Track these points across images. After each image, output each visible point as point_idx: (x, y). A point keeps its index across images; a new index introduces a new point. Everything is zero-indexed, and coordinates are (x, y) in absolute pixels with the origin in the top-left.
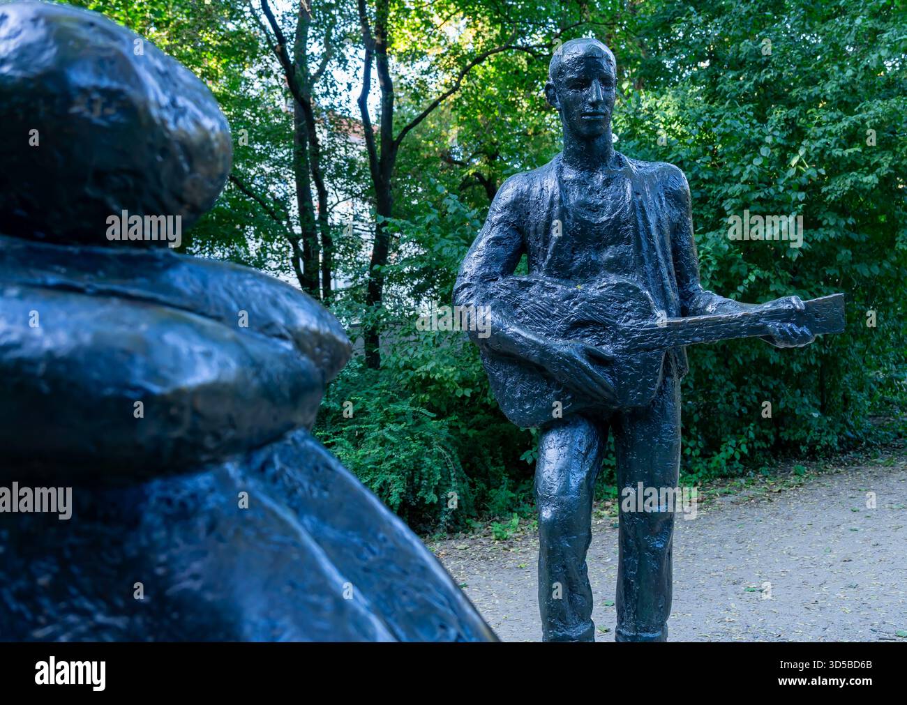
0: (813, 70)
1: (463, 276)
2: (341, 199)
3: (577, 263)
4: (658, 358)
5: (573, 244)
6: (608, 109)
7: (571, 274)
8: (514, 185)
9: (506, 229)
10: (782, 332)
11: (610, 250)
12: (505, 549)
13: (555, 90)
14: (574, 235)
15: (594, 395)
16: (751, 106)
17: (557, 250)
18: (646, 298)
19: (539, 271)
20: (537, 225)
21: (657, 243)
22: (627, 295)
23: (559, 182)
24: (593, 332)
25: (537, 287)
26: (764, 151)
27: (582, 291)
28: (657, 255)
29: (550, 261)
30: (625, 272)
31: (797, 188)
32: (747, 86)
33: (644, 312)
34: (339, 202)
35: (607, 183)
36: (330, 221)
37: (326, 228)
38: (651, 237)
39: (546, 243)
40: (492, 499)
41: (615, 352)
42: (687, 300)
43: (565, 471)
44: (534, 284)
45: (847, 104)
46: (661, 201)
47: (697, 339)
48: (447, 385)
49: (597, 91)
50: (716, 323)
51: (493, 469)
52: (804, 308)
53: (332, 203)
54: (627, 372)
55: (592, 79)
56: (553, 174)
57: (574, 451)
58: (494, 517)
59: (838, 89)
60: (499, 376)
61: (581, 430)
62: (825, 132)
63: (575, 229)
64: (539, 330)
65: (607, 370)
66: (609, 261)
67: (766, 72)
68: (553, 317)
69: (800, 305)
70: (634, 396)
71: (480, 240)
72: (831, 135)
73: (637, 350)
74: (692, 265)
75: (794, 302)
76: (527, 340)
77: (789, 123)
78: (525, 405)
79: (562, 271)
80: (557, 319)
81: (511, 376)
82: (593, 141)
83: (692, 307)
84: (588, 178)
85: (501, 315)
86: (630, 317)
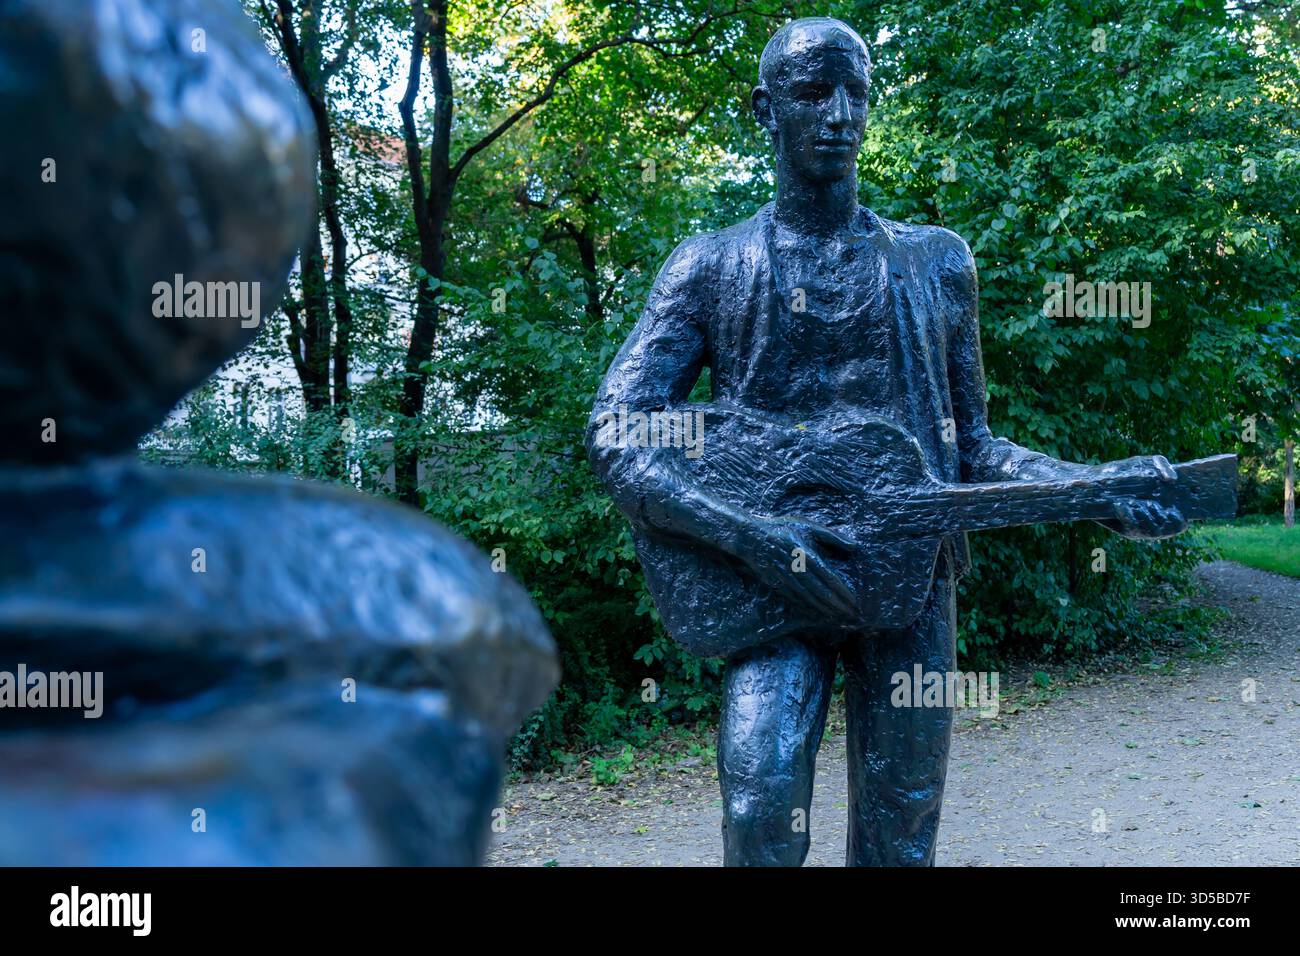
0: (1076, 95)
1: (607, 400)
2: (364, 251)
3: (795, 386)
4: (930, 550)
5: (791, 355)
6: (856, 136)
7: (785, 403)
8: (694, 253)
9: (679, 325)
10: (1138, 515)
11: (850, 367)
12: (612, 801)
13: (769, 100)
14: (793, 339)
15: (824, 609)
16: (988, 142)
17: (764, 364)
18: (914, 451)
19: (733, 397)
20: (731, 320)
21: (928, 358)
22: (883, 443)
23: (770, 251)
24: (824, 503)
25: (730, 424)
26: (1007, 209)
27: (807, 435)
28: (927, 377)
29: (753, 382)
30: (875, 403)
31: (1053, 266)
32: (982, 113)
33: (910, 473)
34: (361, 255)
35: (848, 256)
36: (349, 284)
37: (342, 294)
38: (919, 348)
39: (746, 352)
40: (590, 718)
41: (859, 537)
42: (969, 451)
43: (768, 733)
44: (726, 419)
45: (1123, 145)
46: (934, 290)
47: (997, 520)
48: (529, 545)
49: (842, 105)
50: (1029, 496)
51: (591, 671)
52: (1175, 477)
53: (352, 256)
54: (878, 571)
55: (835, 85)
56: (760, 236)
57: (785, 700)
58: (592, 745)
59: (1114, 123)
60: (663, 569)
61: (797, 663)
62: (1092, 186)
63: (796, 330)
64: (734, 497)
65: (845, 567)
66: (849, 384)
67: (1009, 93)
68: (758, 476)
69: (1168, 471)
70: (889, 610)
71: (635, 341)
72: (1102, 190)
73: (896, 537)
74: (978, 395)
75: (1159, 466)
76: (716, 514)
77: (1042, 167)
78: (705, 619)
79: (770, 397)
80: (764, 480)
81: (683, 571)
82: (829, 187)
83: (977, 463)
84: (817, 248)
85: (672, 470)
86: (886, 481)
